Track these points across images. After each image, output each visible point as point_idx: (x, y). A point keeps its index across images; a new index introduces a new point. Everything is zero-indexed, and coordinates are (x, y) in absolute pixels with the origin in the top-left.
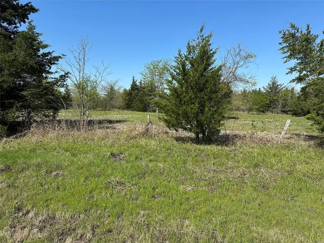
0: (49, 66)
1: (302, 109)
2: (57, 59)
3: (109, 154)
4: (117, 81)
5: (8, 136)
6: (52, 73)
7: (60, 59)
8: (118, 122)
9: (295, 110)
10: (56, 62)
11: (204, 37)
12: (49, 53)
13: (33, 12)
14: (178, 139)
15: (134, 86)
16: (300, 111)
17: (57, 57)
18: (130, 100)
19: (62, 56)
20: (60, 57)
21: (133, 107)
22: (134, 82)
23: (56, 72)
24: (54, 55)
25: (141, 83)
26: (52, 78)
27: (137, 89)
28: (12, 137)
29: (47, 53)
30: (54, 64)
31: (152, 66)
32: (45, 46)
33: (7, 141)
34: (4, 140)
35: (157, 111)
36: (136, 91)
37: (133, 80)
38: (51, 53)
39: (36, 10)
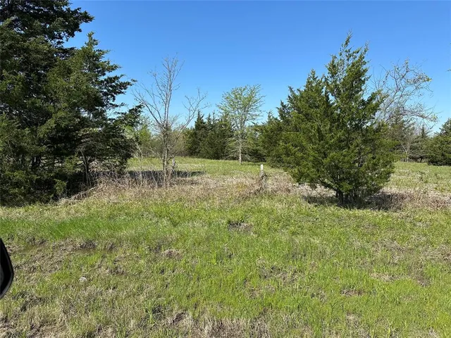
0: (113, 96)
1: (443, 155)
2: (124, 86)
3: (225, 221)
4: (177, 117)
5: (69, 195)
6: (117, 106)
7: (129, 86)
8: (194, 174)
9: (432, 156)
10: (123, 91)
11: (351, 52)
12: (116, 78)
13: (86, 22)
14: (311, 200)
15: (200, 124)
16: (440, 157)
17: (125, 83)
18: (194, 143)
19: (132, 83)
20: (129, 84)
21: (199, 152)
22: (200, 119)
23: (122, 105)
24: (122, 80)
25: (209, 119)
26: (119, 113)
27: (204, 127)
28: (73, 197)
29: (114, 78)
30: (121, 93)
31: (233, 96)
32: (113, 68)
33: (67, 202)
34: (63, 201)
35: (240, 158)
36: (203, 130)
37: (199, 114)
38: (119, 78)
39: (91, 19)
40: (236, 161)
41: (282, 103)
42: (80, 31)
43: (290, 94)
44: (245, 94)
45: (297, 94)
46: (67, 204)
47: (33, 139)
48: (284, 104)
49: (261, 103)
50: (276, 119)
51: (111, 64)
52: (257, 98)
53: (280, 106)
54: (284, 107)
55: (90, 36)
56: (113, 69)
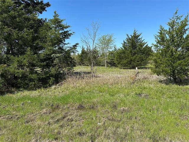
0: (64, 39)
6: (66, 44)
11: (178, 17)
13: (48, 7)
15: (83, 52)
18: (82, 59)
19: (73, 33)
20: (71, 34)
22: (83, 49)
25: (87, 49)
29: (66, 32)
33: (55, 87)
34: (53, 87)
35: (106, 66)
36: (85, 54)
37: (83, 47)
38: (68, 31)
39: (50, 6)
40: (104, 67)
41: (124, 41)
42: (46, 11)
43: (127, 37)
44: (107, 38)
45: (130, 37)
46: (55, 89)
47: (38, 60)
48: (125, 42)
49: (114, 42)
50: (122, 48)
51: (67, 25)
52: (113, 39)
53: (123, 43)
54: (125, 43)
55: (55, 13)
56: (67, 28)
